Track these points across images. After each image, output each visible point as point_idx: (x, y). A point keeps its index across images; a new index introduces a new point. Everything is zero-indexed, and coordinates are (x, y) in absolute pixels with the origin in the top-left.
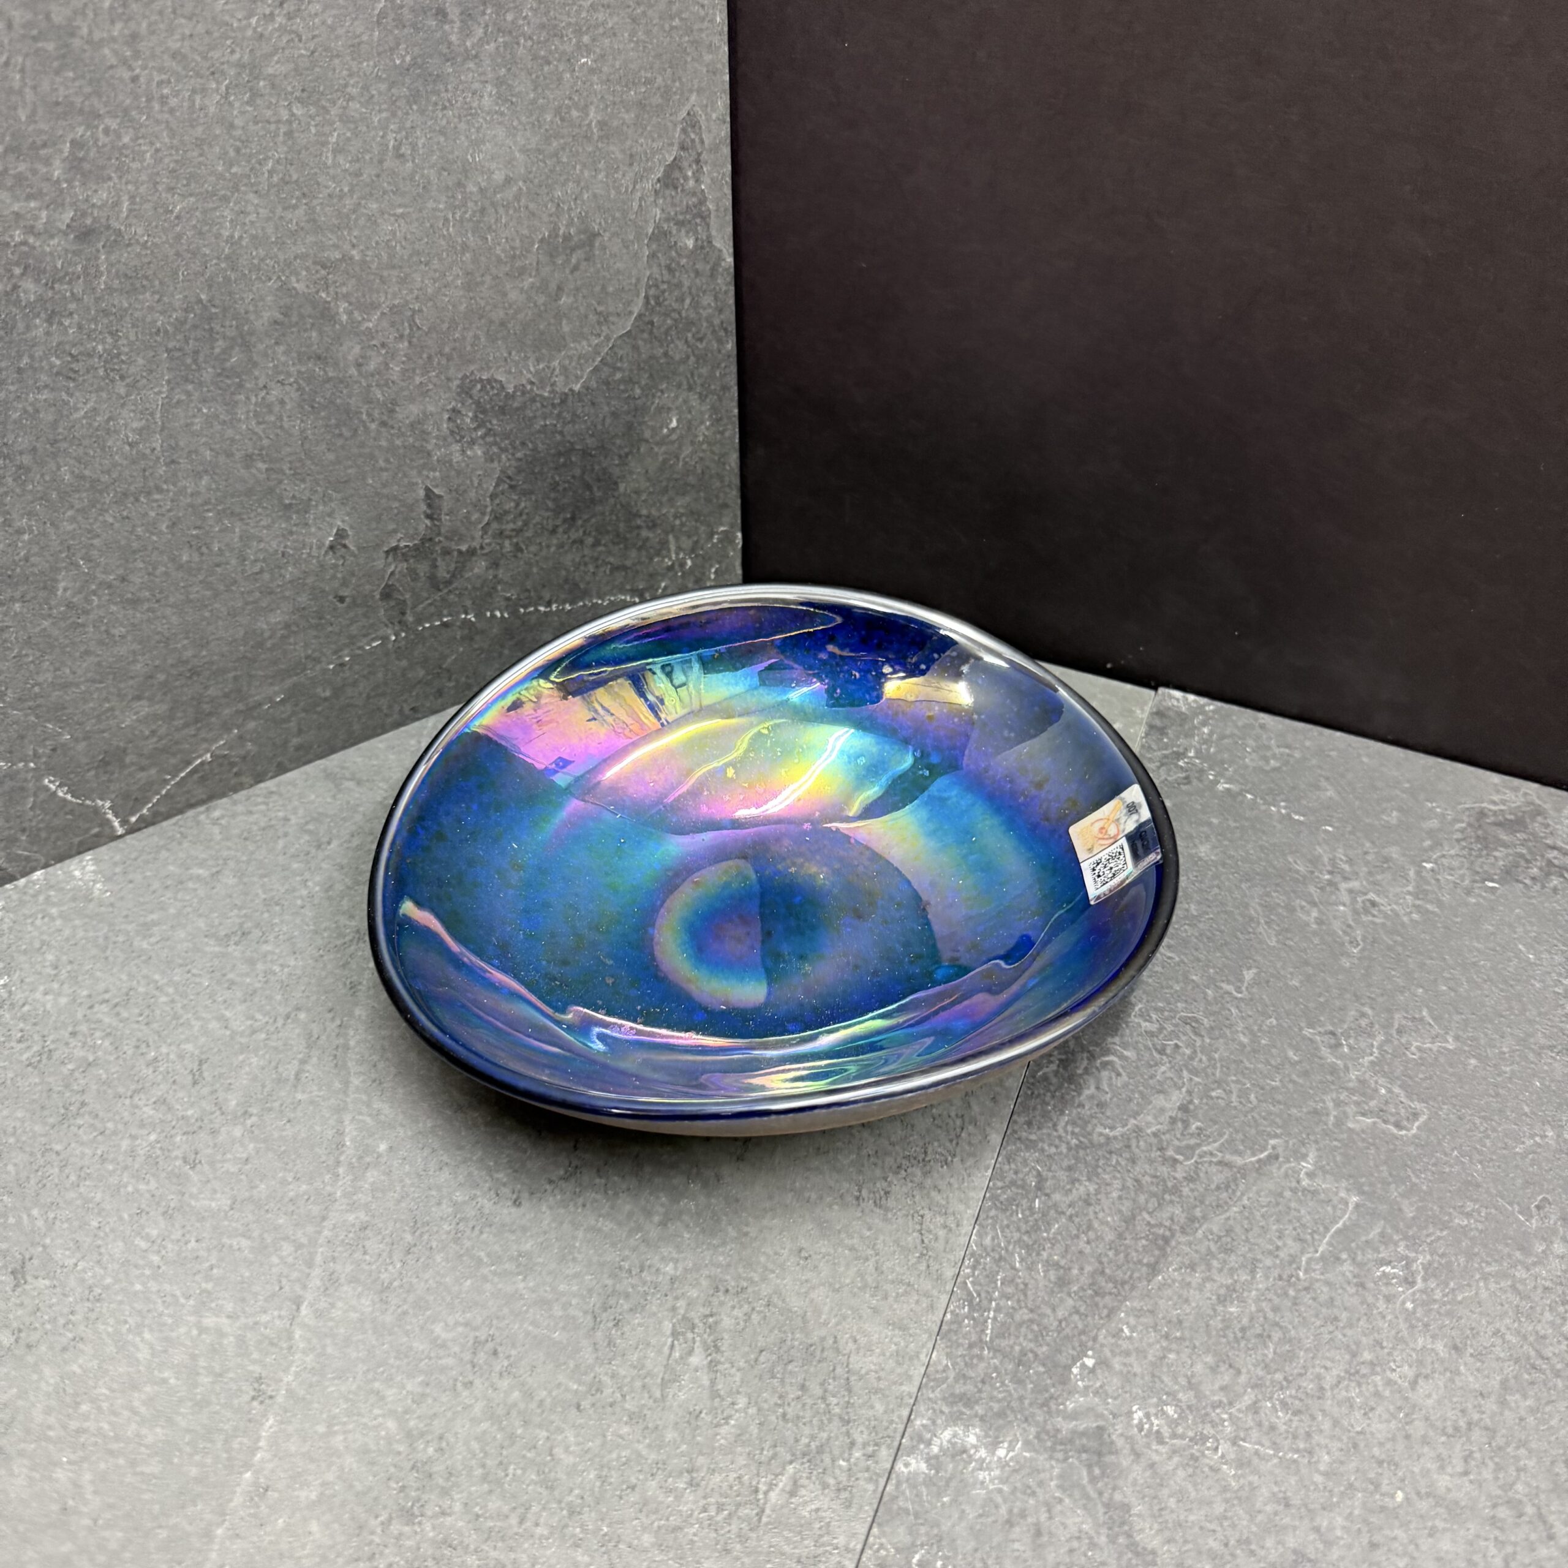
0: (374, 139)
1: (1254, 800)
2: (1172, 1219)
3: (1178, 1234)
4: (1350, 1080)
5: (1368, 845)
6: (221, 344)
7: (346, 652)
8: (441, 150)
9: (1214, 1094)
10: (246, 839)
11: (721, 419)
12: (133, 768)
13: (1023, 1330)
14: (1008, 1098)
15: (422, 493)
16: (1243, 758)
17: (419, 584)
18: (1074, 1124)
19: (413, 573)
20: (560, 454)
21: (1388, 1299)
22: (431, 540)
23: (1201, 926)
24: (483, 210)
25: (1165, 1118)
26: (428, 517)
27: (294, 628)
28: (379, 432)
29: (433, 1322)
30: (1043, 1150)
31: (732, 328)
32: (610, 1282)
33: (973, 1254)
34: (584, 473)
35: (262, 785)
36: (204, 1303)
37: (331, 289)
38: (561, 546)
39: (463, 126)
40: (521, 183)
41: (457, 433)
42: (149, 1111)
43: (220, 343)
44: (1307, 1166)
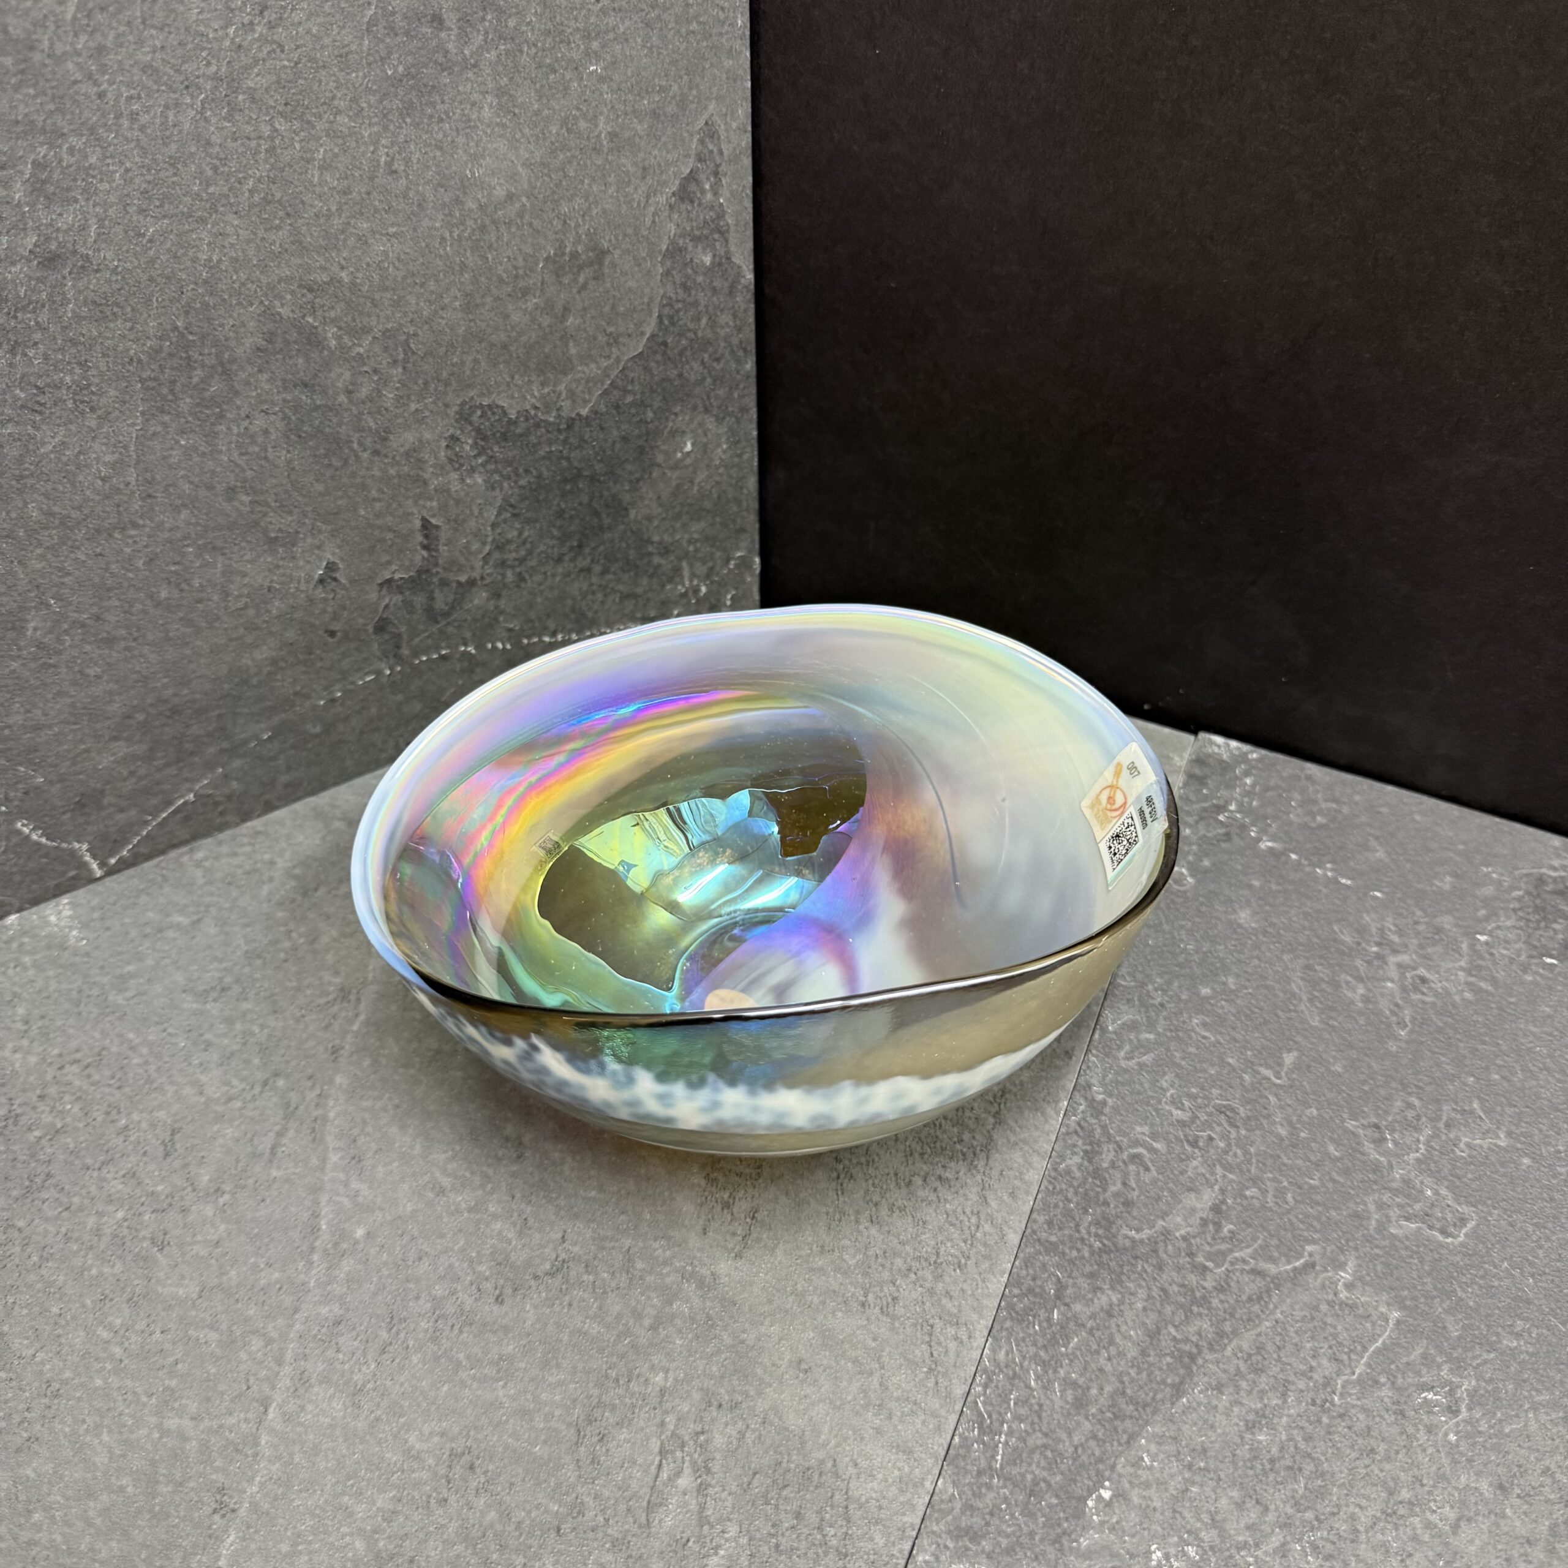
0: (363, 154)
1: (1299, 862)
2: (1199, 1334)
3: (1206, 1351)
4: (1393, 1180)
5: (1419, 913)
6: (198, 374)
7: (338, 686)
8: (437, 166)
9: (1248, 1193)
10: (229, 884)
11: (738, 442)
12: (112, 809)
13: (1036, 1456)
14: (1027, 1193)
15: (418, 523)
16: (1288, 814)
17: (415, 617)
18: (1098, 1224)
19: (408, 605)
20: (566, 481)
21: (1430, 1429)
22: (428, 571)
23: (1239, 1002)
24: (483, 228)
25: (1196, 1220)
26: (425, 547)
27: (283, 664)
28: (372, 462)
29: (407, 1431)
30: (1064, 1253)
31: (752, 347)
32: (595, 1392)
33: (985, 1371)
34: (591, 500)
35: (249, 824)
36: (166, 1402)
37: (319, 313)
38: (567, 575)
39: (461, 140)
40: (524, 199)
41: (455, 461)
42: (117, 1186)
43: (199, 372)
44: (1345, 1276)
